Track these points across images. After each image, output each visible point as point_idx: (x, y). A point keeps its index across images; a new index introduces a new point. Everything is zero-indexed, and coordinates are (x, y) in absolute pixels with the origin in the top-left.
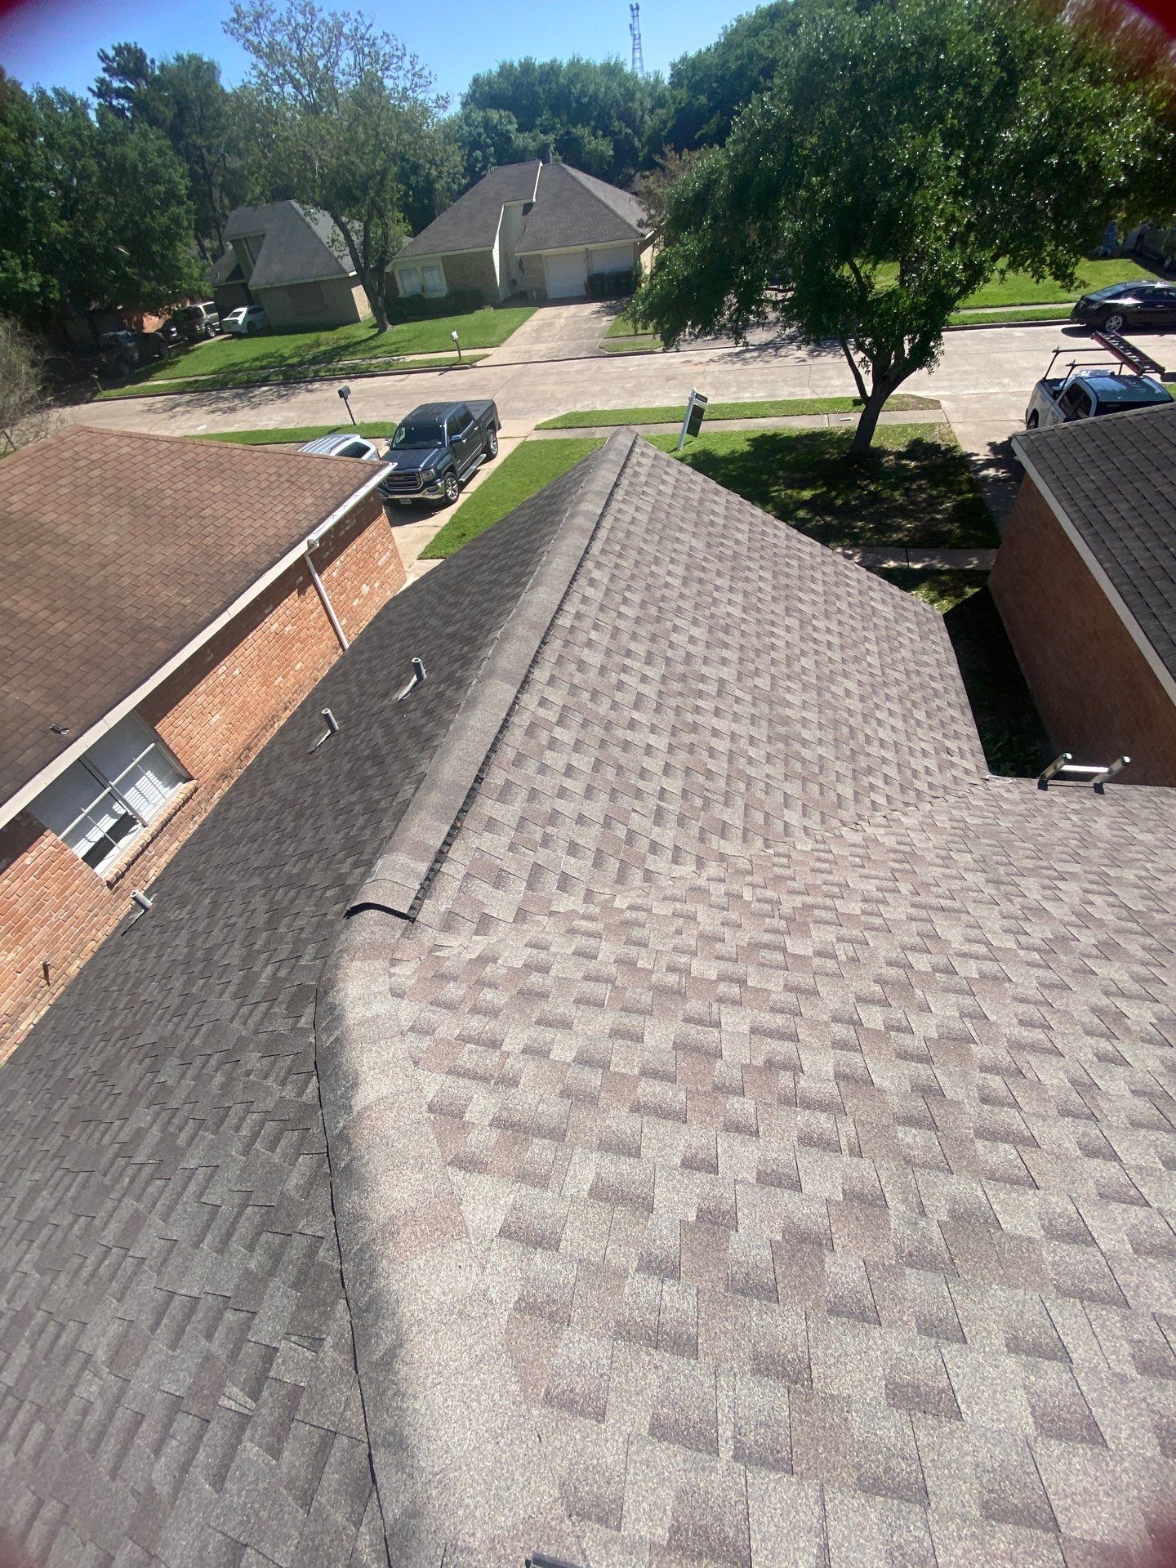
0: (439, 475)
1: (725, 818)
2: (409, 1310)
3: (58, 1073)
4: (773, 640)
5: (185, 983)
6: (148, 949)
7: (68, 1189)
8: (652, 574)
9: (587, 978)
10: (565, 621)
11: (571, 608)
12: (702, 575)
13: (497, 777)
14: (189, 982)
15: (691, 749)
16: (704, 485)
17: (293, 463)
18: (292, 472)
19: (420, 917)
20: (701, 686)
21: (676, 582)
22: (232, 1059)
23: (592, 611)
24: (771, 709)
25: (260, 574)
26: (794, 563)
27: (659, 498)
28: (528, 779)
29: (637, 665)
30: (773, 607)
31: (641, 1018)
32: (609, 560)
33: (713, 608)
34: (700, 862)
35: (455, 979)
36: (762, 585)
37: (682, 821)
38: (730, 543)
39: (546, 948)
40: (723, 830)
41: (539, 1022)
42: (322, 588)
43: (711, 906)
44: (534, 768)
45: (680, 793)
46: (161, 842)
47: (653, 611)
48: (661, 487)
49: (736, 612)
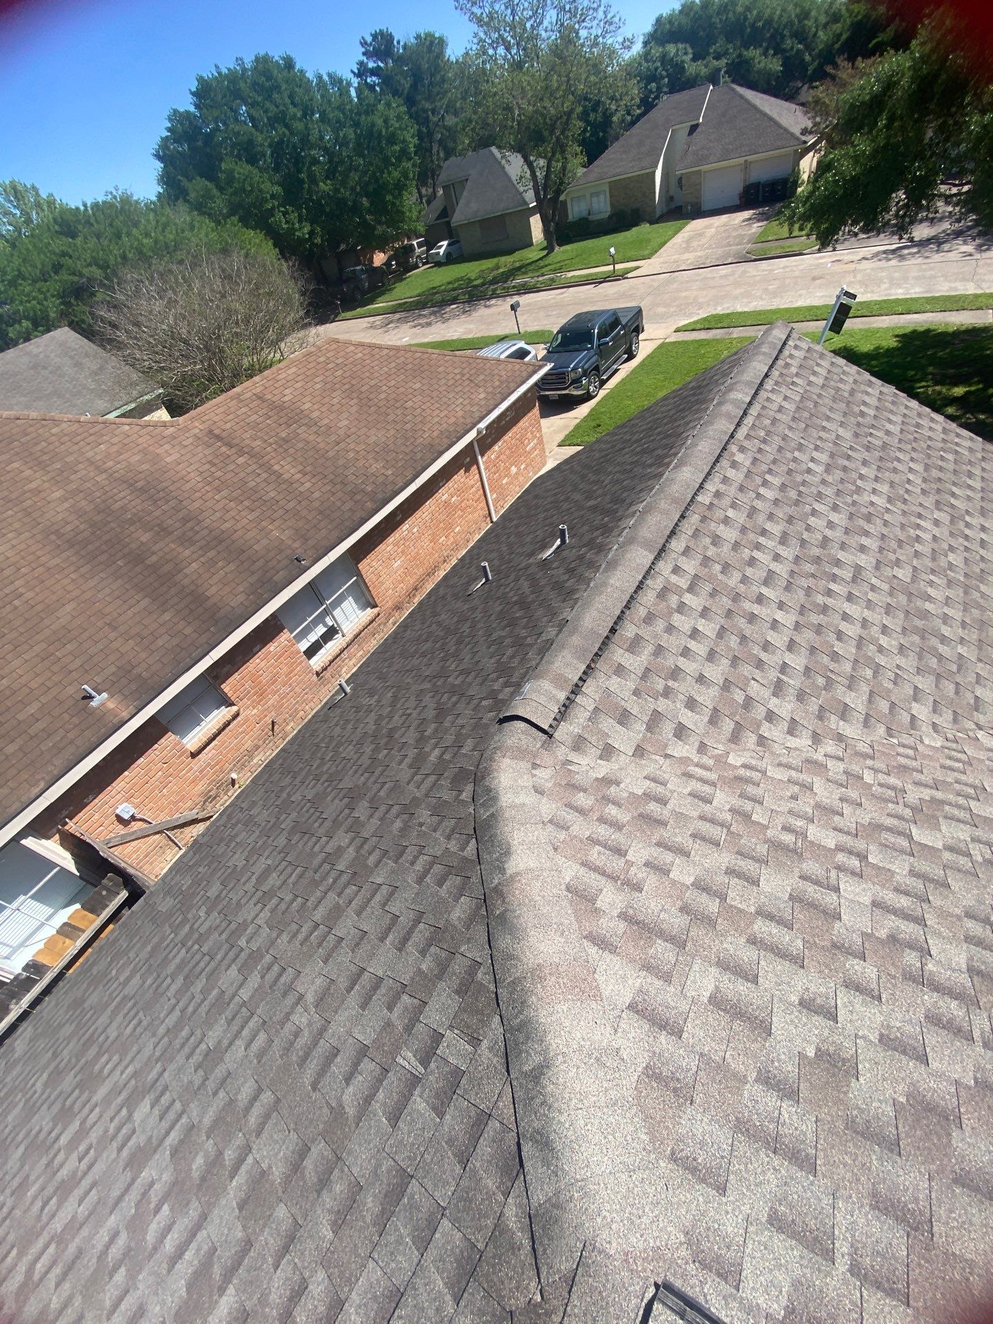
0: (585, 374)
1: (848, 701)
2: (556, 1043)
3: (284, 795)
4: (918, 532)
5: (373, 751)
6: (347, 721)
7: (290, 876)
8: (795, 460)
9: (702, 818)
10: (705, 498)
11: (711, 487)
12: (846, 463)
13: (629, 631)
14: (377, 750)
15: (819, 629)
16: (857, 376)
17: (474, 365)
18: (473, 372)
19: (556, 735)
20: (836, 570)
21: (819, 469)
22: (408, 811)
23: (732, 491)
24: (910, 601)
25: (441, 453)
26: (950, 457)
27: (808, 388)
28: (656, 636)
29: (770, 544)
30: (922, 499)
31: (757, 865)
32: (752, 445)
33: (855, 496)
34: (816, 738)
35: (585, 791)
36: (911, 477)
37: (801, 696)
38: (880, 434)
39: (664, 784)
40: (844, 712)
41: (659, 844)
42: (482, 467)
43: (828, 780)
44: (662, 626)
45: (802, 670)
46: (352, 649)
47: (793, 494)
48: (812, 378)
49: (880, 501)
